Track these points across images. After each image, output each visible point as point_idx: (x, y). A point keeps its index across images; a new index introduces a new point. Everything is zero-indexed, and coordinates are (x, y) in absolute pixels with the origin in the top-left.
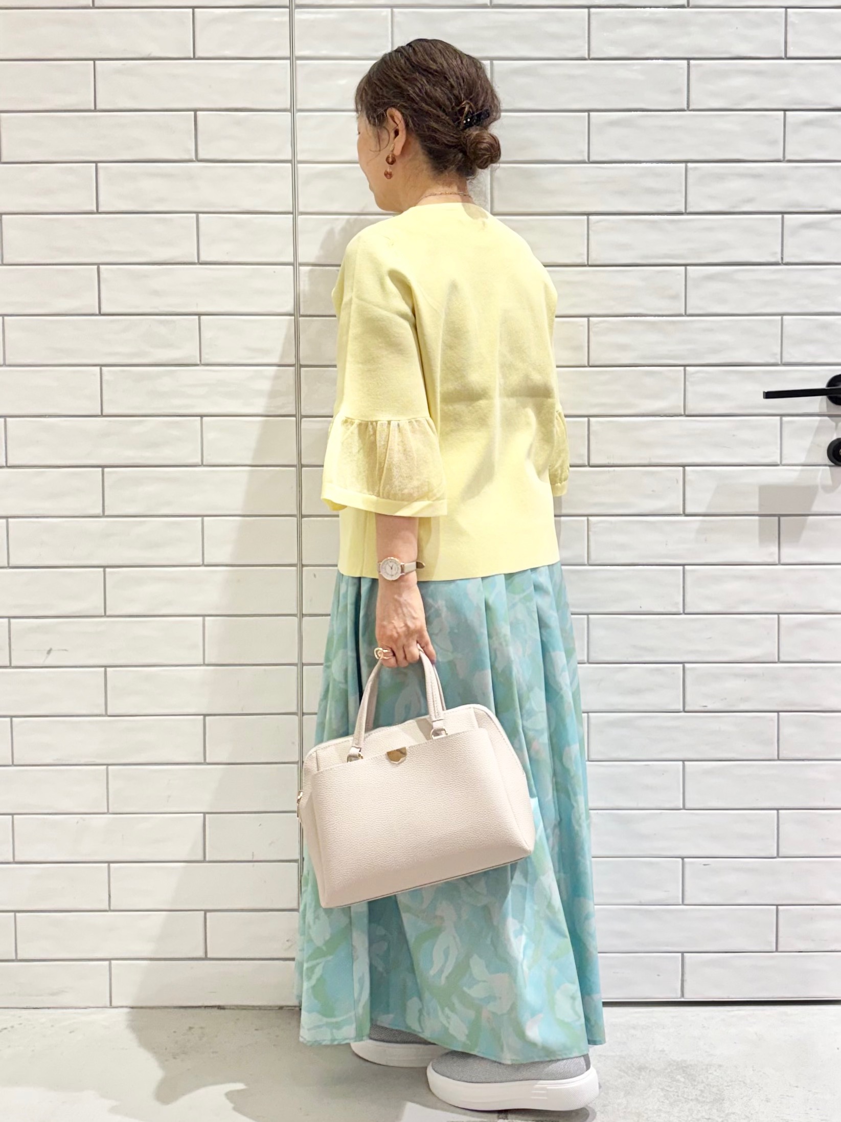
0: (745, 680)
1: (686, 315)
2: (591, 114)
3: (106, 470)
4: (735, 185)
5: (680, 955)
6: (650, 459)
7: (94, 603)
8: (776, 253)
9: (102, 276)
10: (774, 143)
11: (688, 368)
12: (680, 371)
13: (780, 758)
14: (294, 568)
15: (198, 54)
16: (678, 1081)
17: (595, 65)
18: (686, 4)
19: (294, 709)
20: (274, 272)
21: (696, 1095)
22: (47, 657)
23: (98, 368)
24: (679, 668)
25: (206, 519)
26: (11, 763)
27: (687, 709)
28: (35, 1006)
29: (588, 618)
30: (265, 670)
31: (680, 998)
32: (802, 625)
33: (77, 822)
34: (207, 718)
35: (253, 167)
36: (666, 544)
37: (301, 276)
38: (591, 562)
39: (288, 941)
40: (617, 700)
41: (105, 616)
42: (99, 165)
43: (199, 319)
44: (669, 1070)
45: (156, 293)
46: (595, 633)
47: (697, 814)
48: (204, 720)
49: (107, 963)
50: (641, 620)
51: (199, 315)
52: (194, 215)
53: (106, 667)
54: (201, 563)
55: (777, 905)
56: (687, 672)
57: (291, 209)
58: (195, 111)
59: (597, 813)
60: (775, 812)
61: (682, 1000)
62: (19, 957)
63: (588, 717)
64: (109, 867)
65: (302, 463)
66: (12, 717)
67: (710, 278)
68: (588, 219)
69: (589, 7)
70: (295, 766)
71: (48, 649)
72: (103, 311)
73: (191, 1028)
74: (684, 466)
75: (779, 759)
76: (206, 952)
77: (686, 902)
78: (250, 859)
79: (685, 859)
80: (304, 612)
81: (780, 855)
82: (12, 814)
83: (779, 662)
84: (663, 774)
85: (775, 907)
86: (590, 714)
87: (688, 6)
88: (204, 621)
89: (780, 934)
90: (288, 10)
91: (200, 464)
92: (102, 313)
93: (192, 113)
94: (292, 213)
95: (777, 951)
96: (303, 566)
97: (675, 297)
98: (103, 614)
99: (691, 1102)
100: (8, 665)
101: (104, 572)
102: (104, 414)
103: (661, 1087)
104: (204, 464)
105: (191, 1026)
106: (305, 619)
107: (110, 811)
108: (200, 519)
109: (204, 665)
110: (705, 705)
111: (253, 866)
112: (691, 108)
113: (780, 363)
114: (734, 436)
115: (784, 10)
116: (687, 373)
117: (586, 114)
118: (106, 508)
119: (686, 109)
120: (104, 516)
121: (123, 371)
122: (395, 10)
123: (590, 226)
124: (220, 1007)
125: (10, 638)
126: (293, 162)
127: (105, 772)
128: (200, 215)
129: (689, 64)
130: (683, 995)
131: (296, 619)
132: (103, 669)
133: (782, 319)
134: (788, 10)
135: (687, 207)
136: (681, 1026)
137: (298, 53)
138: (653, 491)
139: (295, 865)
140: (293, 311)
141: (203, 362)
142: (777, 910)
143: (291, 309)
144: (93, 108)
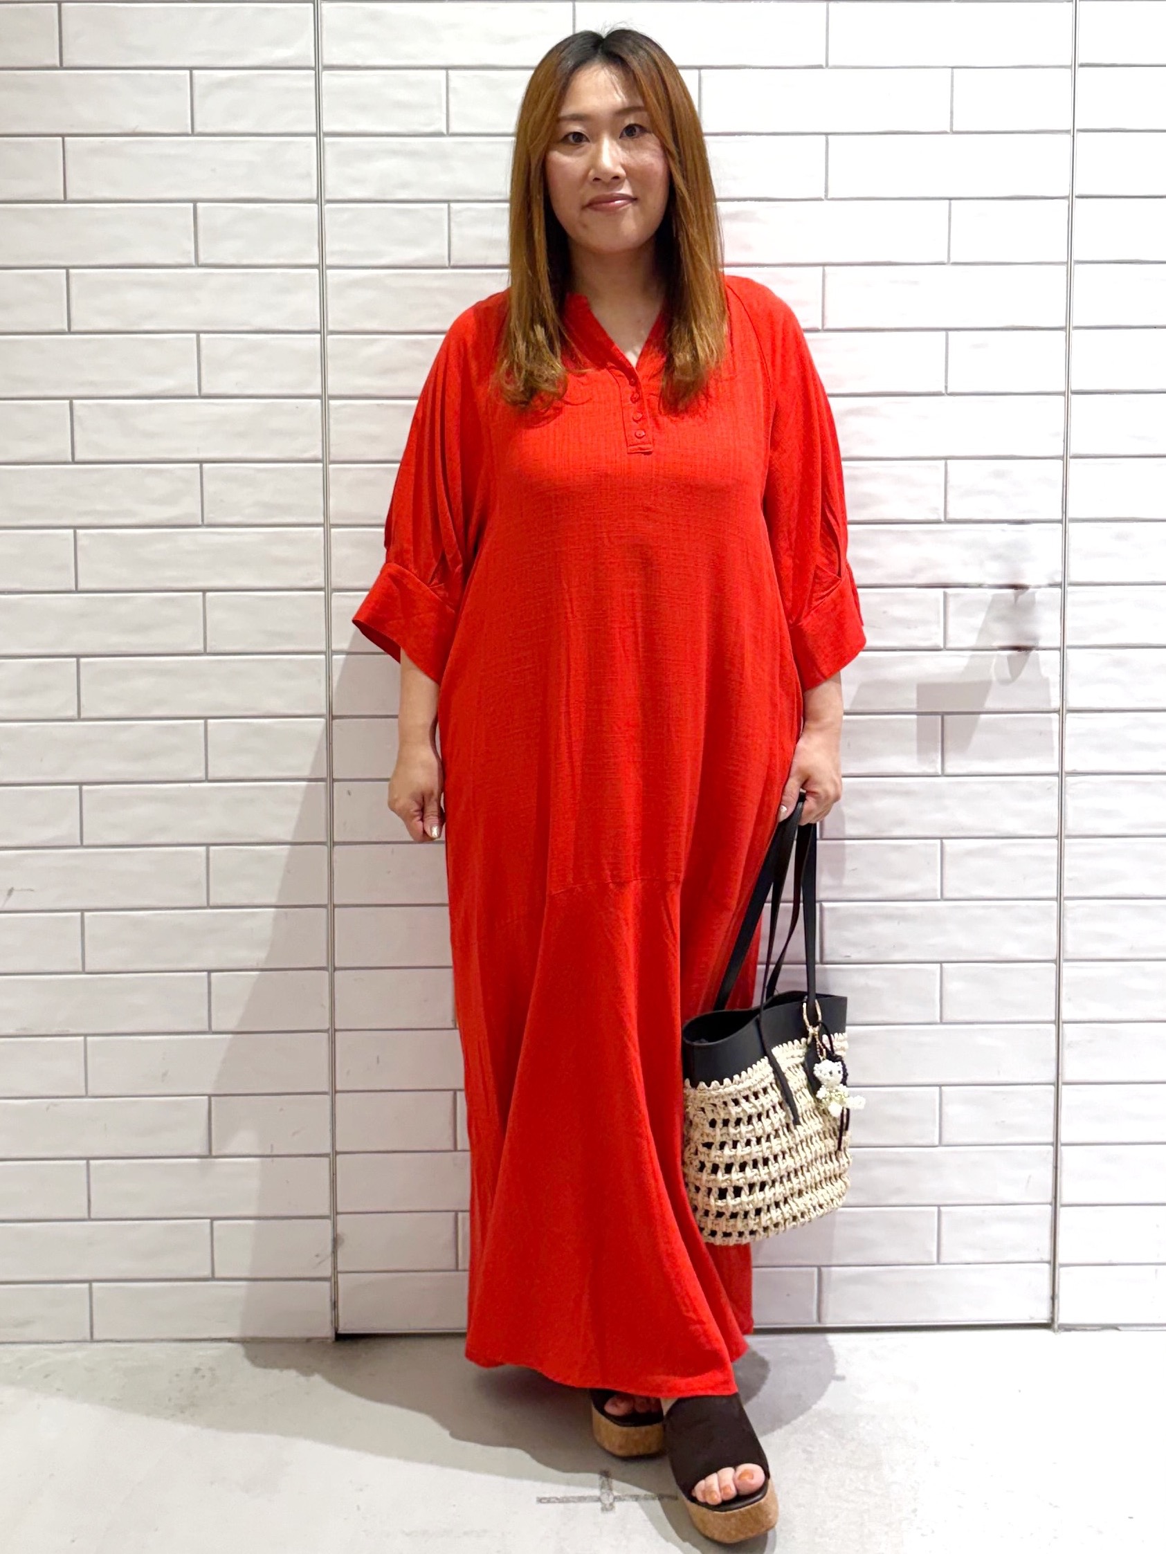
0: (899, 923)
3: (83, 660)
5: (815, 1270)
7: (66, 829)
8: (937, 381)
9: (75, 413)
10: (935, 240)
13: (944, 1021)
14: (323, 784)
15: (198, 129)
18: (824, 65)
19: (324, 964)
20: (297, 407)
22: (7, 899)
23: (71, 531)
25: (210, 721)
27: (826, 959)
30: (286, 913)
31: (816, 1323)
32: (970, 853)
33: (48, 1109)
34: (213, 975)
37: (332, 411)
39: (317, 1256)
41: (82, 846)
42: (72, 271)
43: (201, 468)
48: (209, 977)
49: (86, 1285)
51: (201, 462)
52: (194, 335)
53: (83, 911)
54: (204, 779)
55: (939, 1206)
56: (826, 914)
57: (318, 327)
58: (195, 201)
60: (937, 1089)
61: (818, 1325)
64: (88, 1165)
65: (333, 649)
70: (325, 1036)
71: (10, 888)
72: (78, 457)
75: (942, 1023)
76: (214, 1272)
78: (268, 1152)
80: (335, 840)
81: (943, 1143)
83: (943, 899)
85: (935, 1209)
87: (827, 66)
88: (208, 852)
89: (943, 1242)
90: (313, 72)
91: (202, 650)
92: (75, 460)
93: (191, 205)
94: (319, 332)
95: (939, 1263)
96: (334, 780)
98: (78, 843)
101: (80, 790)
102: (81, 587)
104: (208, 651)
106: (336, 848)
107: (89, 1094)
108: (202, 721)
109: (209, 907)
110: (849, 954)
111: (272, 1161)
112: (829, 197)
113: (943, 519)
114: (885, 612)
115: (950, 69)
118: (82, 709)
119: (823, 197)
120: (79, 719)
121: (102, 534)
122: (450, 72)
124: (230, 1340)
126: (321, 267)
127: (83, 1043)
128: (202, 336)
129: (827, 141)
130: (819, 1319)
131: (325, 849)
132: (79, 914)
133: (946, 465)
134: (954, 70)
135: (825, 322)
137: (326, 128)
139: (326, 1161)
140: (321, 457)
141: (206, 522)
142: (939, 1213)
143: (318, 453)
144: (62, 198)
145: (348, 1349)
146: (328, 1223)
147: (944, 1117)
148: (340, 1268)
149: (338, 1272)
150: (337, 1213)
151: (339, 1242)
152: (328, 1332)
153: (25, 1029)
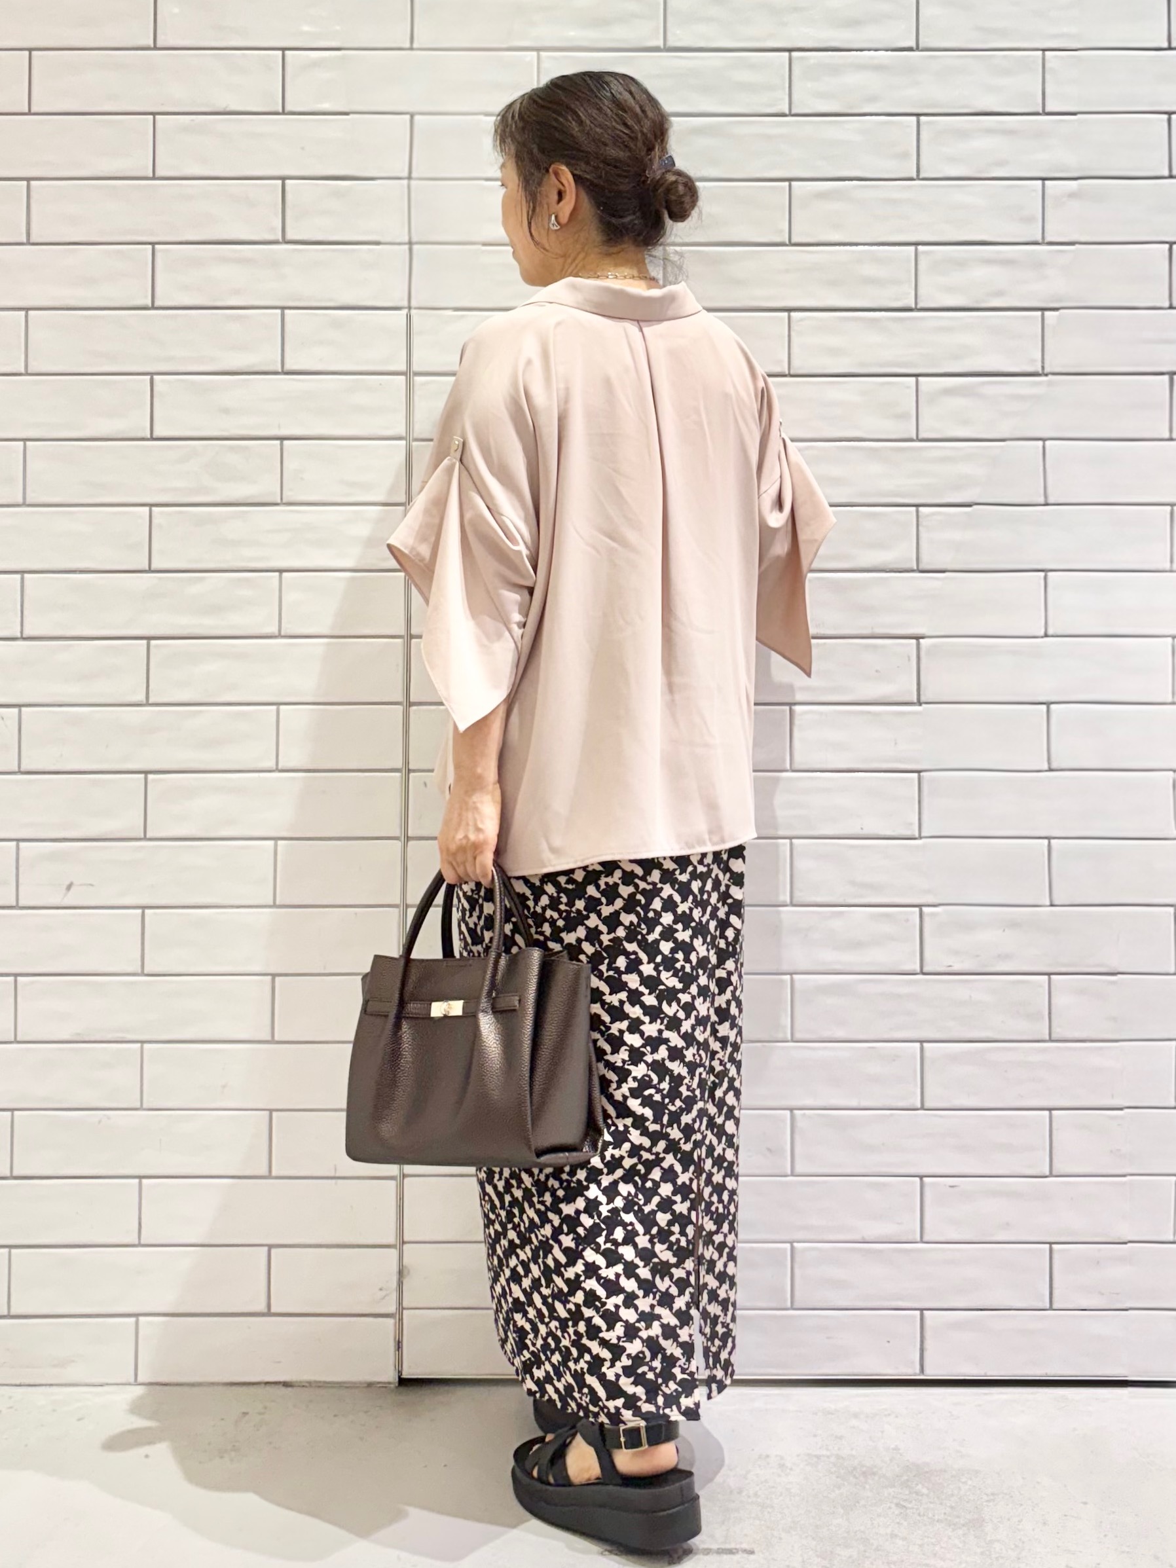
0: (1004, 930)
1: (919, 440)
2: (794, 184)
3: (153, 642)
4: (980, 273)
5: (918, 1313)
6: (872, 628)
7: (130, 821)
8: (1033, 361)
9: (156, 389)
10: (1029, 220)
11: (921, 509)
12: (910, 512)
13: (1052, 1039)
14: (398, 774)
15: (288, 108)
16: (917, 1493)
17: (797, 122)
18: (914, 46)
20: (381, 384)
21: (945, 1514)
22: (65, 895)
23: (147, 509)
24: (914, 913)
25: (282, 707)
26: (13, 1039)
27: (926, 969)
28: (32, 1382)
29: (791, 844)
30: (356, 914)
31: (919, 1375)
33: (100, 1122)
34: (277, 979)
35: (354, 250)
36: (896, 744)
37: (416, 388)
38: (796, 766)
39: (381, 1289)
40: (829, 957)
41: (145, 838)
42: (157, 247)
43: (282, 445)
44: (905, 1478)
45: (226, 411)
46: (802, 864)
47: (941, 1116)
48: (273, 982)
49: (133, 1320)
50: (863, 847)
51: (282, 439)
52: (279, 311)
53: (144, 908)
54: (274, 768)
55: (1051, 1243)
56: (926, 919)
57: (404, 304)
58: (283, 179)
59: (804, 1114)
60: (1047, 1113)
61: (922, 1377)
62: (13, 1312)
63: (792, 980)
64: (140, 1184)
65: (412, 632)
66: (16, 975)
67: (948, 392)
68: (789, 317)
69: (790, 50)
71: (68, 883)
72: (156, 434)
73: (245, 1414)
74: (918, 638)
75: (1051, 1040)
76: (269, 1306)
77: (926, 1238)
78: (332, 1174)
79: (925, 1179)
80: (409, 835)
81: (1054, 1173)
82: (12, 1110)
83: (1052, 905)
84: (894, 1060)
85: (1048, 1246)
86: (795, 976)
87: (918, 49)
88: (276, 846)
89: (1055, 1285)
91: (277, 633)
92: (154, 437)
93: (280, 182)
94: (406, 309)
95: (1051, 1308)
96: (409, 771)
97: (903, 416)
98: (142, 836)
99: (937, 1524)
100: (14, 904)
101: (146, 779)
102: (154, 567)
103: (895, 1501)
104: (283, 633)
105: (245, 1411)
106: (411, 843)
107: (145, 1106)
108: (274, 707)
109: (274, 906)
110: (949, 964)
111: (336, 1184)
112: (922, 176)
113: (1043, 502)
115: (1041, 52)
116: (920, 514)
117: (787, 184)
118: (151, 694)
119: (914, 175)
120: (148, 704)
121: (181, 512)
122: (543, 54)
123: (792, 325)
124: (286, 1384)
125: (17, 868)
126: (410, 243)
127: (139, 1051)
128: (287, 311)
129: (918, 122)
130: (922, 1371)
131: (398, 845)
132: (140, 911)
133: (1044, 446)
135: (918, 301)
136: (920, 1413)
138: (877, 671)
139: (393, 1183)
140: (404, 435)
141: (284, 501)
142: (1051, 1250)
143: (401, 430)
144: (151, 175)
145: (412, 1395)
146: (394, 1253)
147: (1055, 1144)
148: (405, 1304)
149: (403, 1309)
150: (404, 1243)
151: (405, 1272)
152: (390, 1376)
153: (79, 1034)
